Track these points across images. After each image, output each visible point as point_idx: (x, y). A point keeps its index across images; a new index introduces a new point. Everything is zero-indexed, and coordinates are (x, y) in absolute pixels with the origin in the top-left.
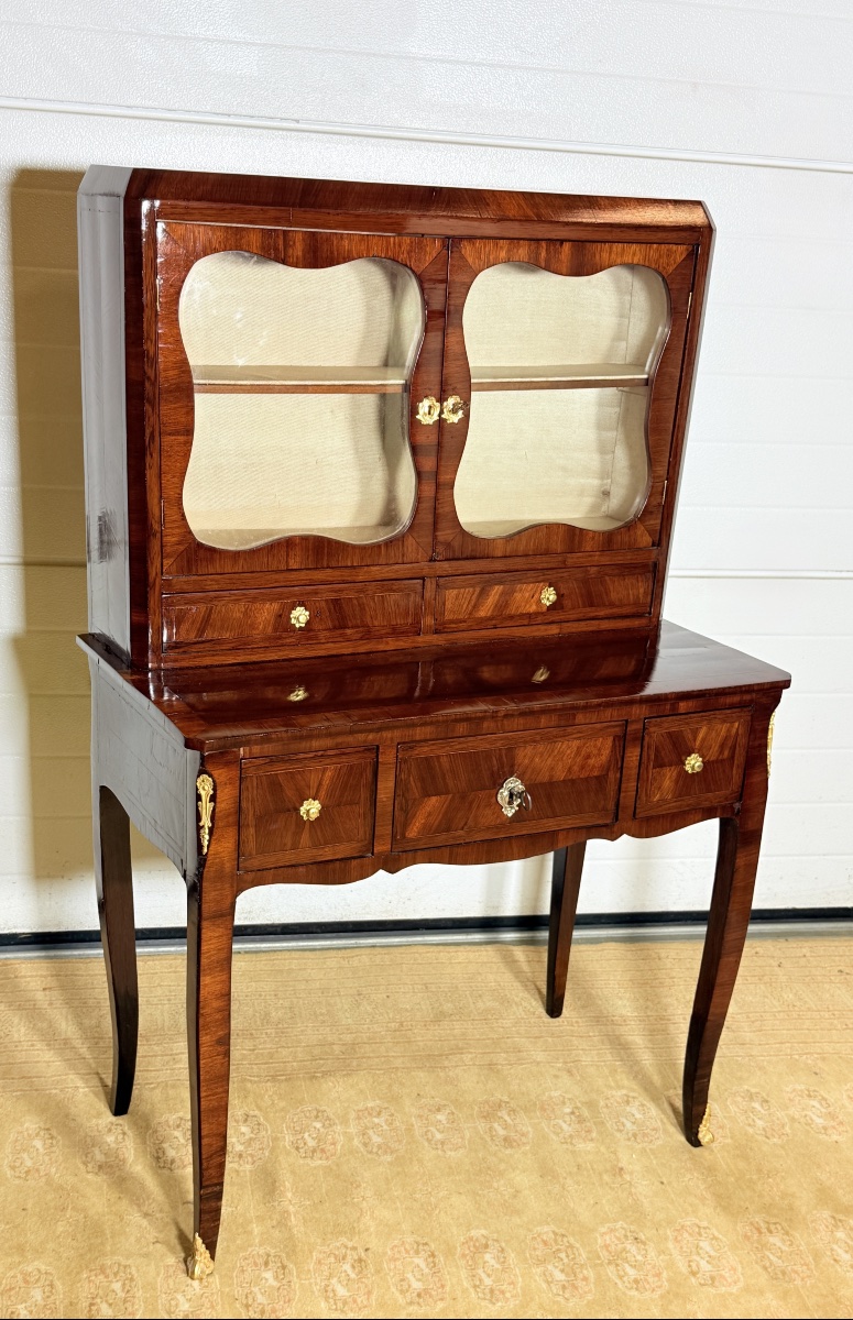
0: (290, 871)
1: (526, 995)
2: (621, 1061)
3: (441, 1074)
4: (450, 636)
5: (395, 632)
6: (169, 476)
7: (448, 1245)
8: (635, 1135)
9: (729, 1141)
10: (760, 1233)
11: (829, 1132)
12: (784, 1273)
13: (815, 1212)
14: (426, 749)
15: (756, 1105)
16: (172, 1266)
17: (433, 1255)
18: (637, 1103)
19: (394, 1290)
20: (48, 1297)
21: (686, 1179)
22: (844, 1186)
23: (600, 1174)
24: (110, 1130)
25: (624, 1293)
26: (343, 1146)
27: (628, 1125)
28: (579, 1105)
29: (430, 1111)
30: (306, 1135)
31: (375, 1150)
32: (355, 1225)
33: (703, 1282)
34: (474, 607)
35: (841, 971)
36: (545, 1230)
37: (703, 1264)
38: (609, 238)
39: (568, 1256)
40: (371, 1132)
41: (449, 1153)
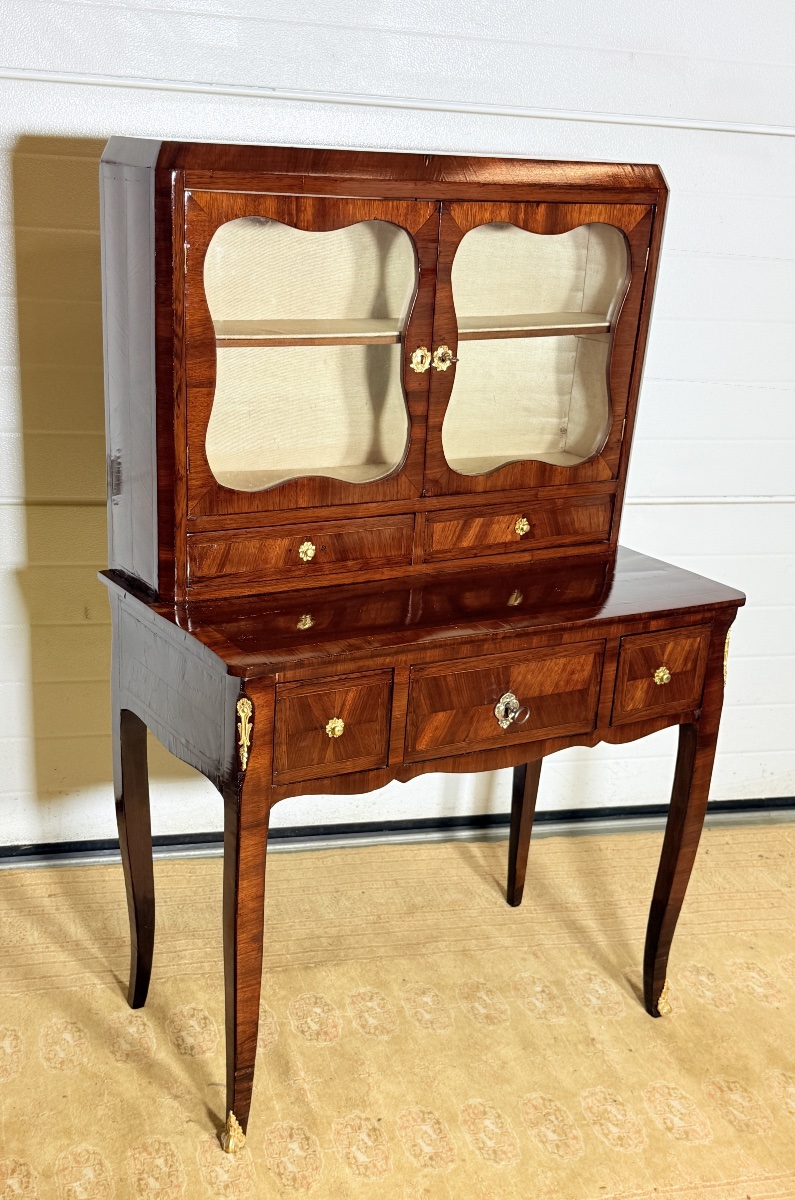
0: (317, 783)
1: (488, 888)
2: (579, 943)
3: (422, 961)
4: (438, 566)
5: (390, 563)
6: (194, 425)
7: (450, 1113)
8: (601, 1009)
9: (684, 1011)
10: (722, 1091)
11: (770, 999)
12: (747, 1126)
13: (767, 1071)
14: (434, 670)
15: (704, 978)
16: (207, 1141)
17: (438, 1123)
18: (599, 980)
19: (407, 1154)
20: (99, 1175)
21: (651, 1046)
22: (789, 1046)
23: (575, 1045)
24: (131, 1022)
25: (610, 1150)
26: (343, 1028)
27: (594, 1000)
28: (548, 984)
29: (416, 994)
30: (309, 1020)
31: (373, 1031)
32: (365, 1098)
33: (678, 1136)
34: (458, 539)
35: (761, 856)
36: (534, 1096)
37: (676, 1120)
38: (579, 199)
39: (557, 1119)
40: (366, 1015)
41: (439, 1031)
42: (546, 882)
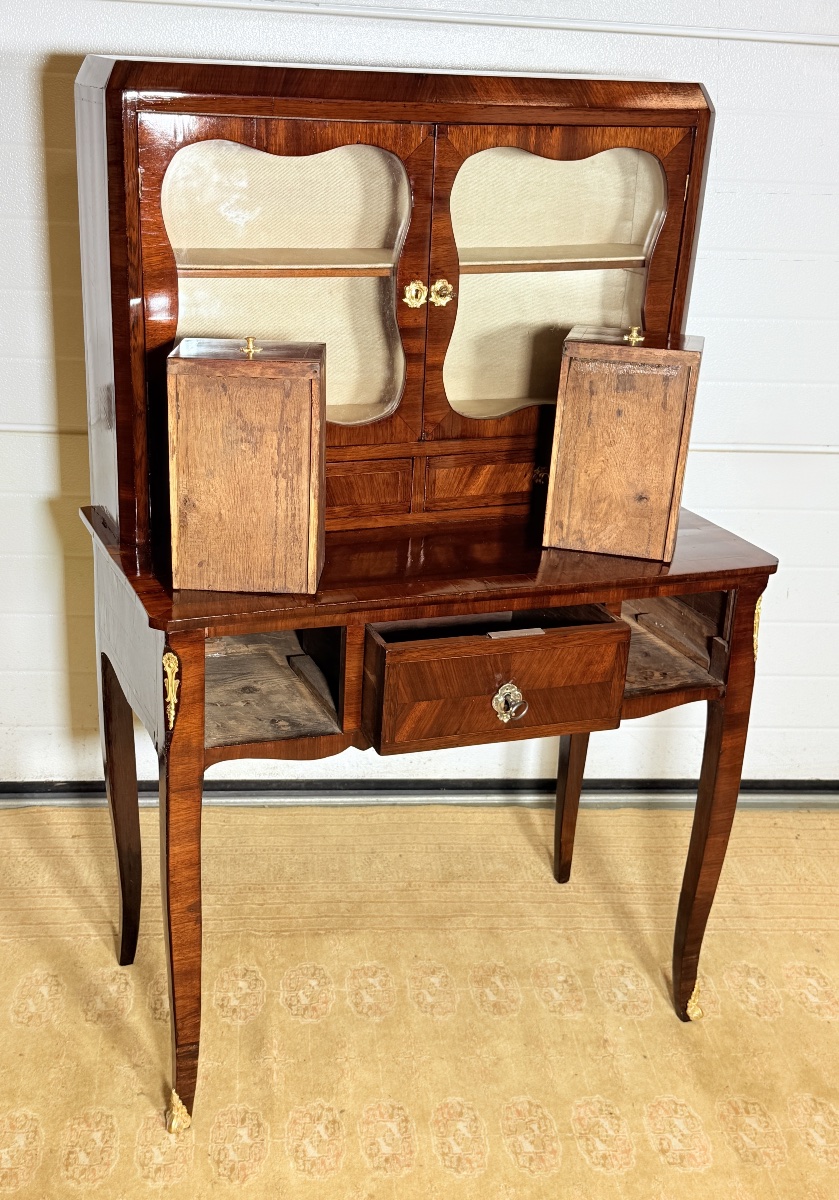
0: (259, 746)
1: (538, 860)
2: (622, 929)
3: (441, 936)
4: (441, 515)
5: (384, 510)
7: (423, 1111)
8: (625, 1007)
9: (719, 1016)
10: (737, 1112)
11: (823, 1011)
12: (755, 1155)
13: (796, 1094)
15: (752, 981)
16: (152, 1118)
17: (406, 1120)
18: (632, 974)
19: (362, 1153)
20: (30, 1143)
21: (670, 1054)
22: (830, 1068)
23: (584, 1045)
24: (114, 979)
25: (590, 1169)
26: (334, 1005)
27: (620, 996)
28: (573, 973)
29: (425, 973)
30: (301, 992)
31: (365, 1011)
32: (334, 1086)
33: (671, 1160)
34: (465, 486)
36: (521, 1099)
37: (675, 1142)
39: (539, 1128)
40: (363, 992)
41: (438, 1017)
42: (605, 858)
